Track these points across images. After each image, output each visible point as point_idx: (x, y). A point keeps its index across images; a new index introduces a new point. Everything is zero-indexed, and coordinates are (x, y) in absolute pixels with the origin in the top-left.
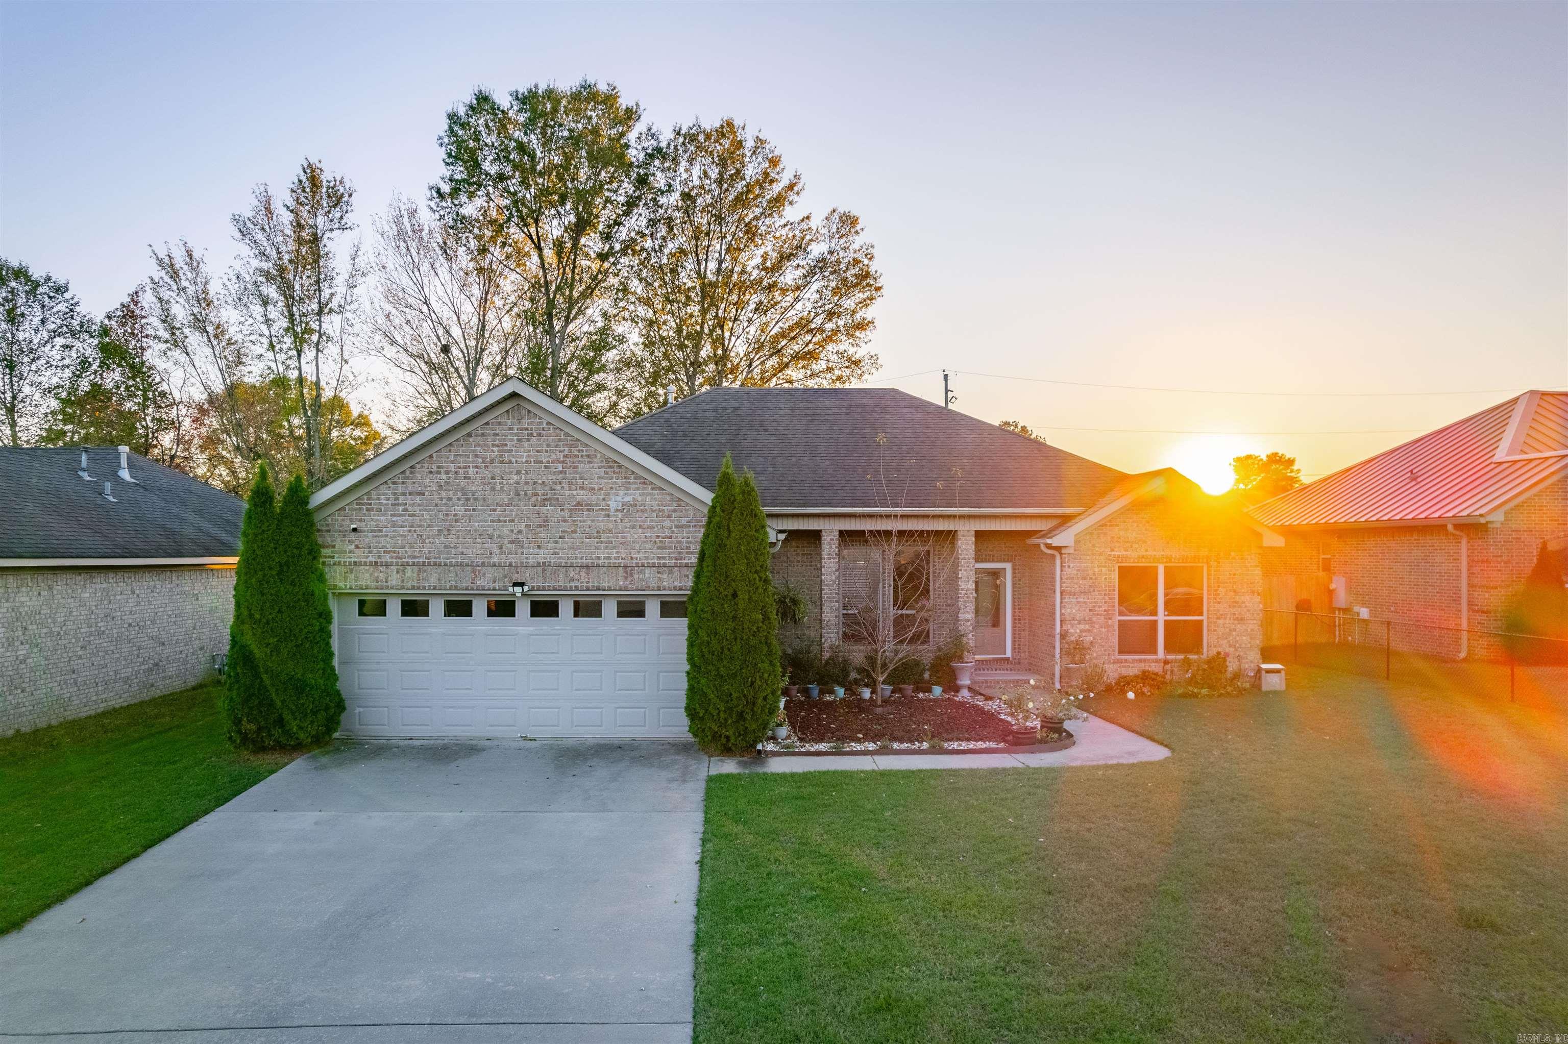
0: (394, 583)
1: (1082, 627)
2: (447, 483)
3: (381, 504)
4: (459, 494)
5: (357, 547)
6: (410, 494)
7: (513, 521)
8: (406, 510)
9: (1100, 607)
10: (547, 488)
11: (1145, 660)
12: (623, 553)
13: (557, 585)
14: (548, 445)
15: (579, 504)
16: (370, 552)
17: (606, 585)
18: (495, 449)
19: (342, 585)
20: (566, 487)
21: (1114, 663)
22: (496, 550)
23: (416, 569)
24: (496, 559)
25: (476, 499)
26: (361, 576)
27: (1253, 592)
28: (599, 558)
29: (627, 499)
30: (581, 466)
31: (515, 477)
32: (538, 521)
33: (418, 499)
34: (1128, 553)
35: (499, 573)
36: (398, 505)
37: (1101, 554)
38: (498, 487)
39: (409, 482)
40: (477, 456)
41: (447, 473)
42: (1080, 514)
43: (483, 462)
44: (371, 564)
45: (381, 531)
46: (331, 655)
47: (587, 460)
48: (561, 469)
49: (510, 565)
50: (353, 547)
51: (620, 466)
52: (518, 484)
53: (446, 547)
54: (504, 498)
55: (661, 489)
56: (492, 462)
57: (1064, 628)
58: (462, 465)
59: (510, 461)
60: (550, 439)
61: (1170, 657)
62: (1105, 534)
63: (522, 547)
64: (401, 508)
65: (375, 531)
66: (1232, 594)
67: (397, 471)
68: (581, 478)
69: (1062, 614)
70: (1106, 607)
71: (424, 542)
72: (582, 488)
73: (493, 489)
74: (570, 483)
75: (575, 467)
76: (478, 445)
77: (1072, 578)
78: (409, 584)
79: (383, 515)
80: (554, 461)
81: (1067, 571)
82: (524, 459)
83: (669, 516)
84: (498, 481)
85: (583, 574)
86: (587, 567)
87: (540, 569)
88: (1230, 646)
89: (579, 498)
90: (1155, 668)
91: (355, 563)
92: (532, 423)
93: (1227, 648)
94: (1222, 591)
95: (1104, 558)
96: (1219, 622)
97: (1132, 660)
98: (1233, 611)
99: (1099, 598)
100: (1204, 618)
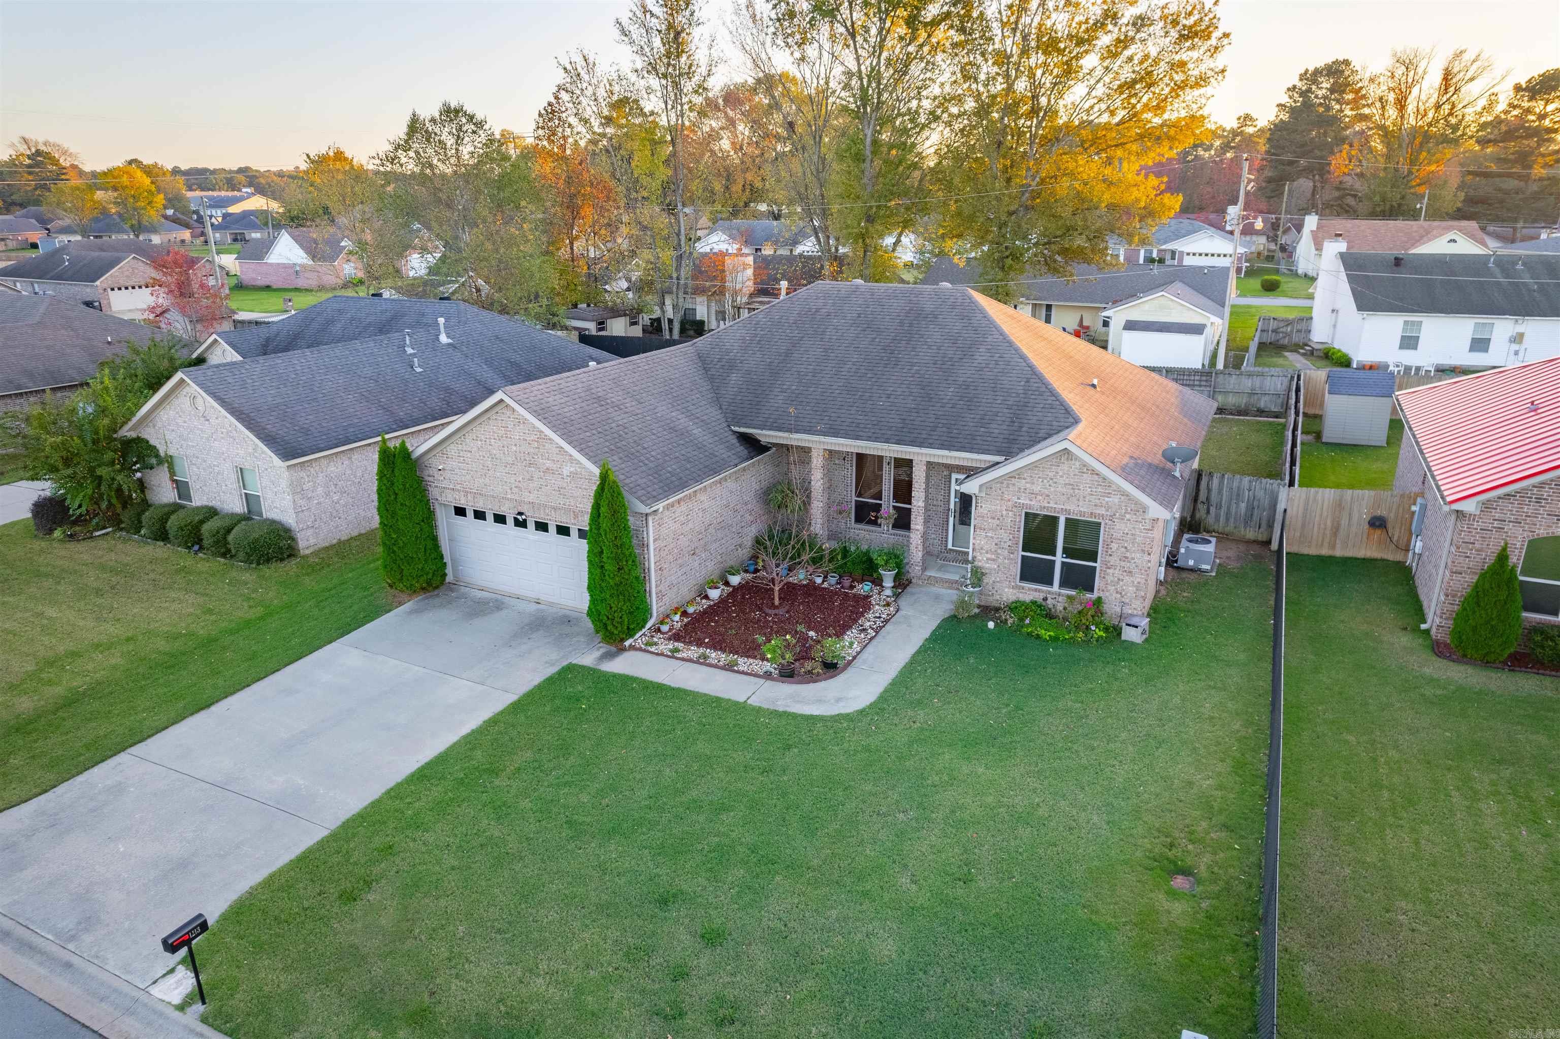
0: (468, 500)
1: (989, 556)
2: (482, 446)
3: (451, 454)
4: (488, 454)
6: (465, 450)
7: (516, 474)
8: (464, 460)
9: (1005, 542)
10: (530, 456)
11: (1040, 591)
12: (572, 503)
14: (529, 430)
15: (548, 469)
16: (451, 482)
18: (502, 428)
19: (441, 497)
20: (540, 457)
21: (1013, 588)
22: (509, 491)
23: (472, 495)
24: (509, 497)
25: (496, 459)
26: (448, 495)
27: (1143, 551)
28: (560, 504)
29: (572, 469)
30: (546, 445)
31: (514, 448)
32: (528, 477)
33: (469, 454)
34: (1032, 503)
35: (512, 505)
36: (461, 456)
37: (1009, 500)
38: (506, 453)
39: (464, 443)
40: (494, 432)
41: (481, 441)
43: (497, 436)
44: (452, 489)
45: (454, 471)
48: (536, 445)
49: (516, 501)
50: (443, 478)
52: (515, 452)
53: (485, 485)
54: (510, 460)
56: (502, 436)
58: (487, 436)
59: (510, 437)
61: (1064, 591)
62: (1014, 485)
63: (522, 491)
64: (462, 458)
65: (452, 471)
66: (1123, 549)
67: (457, 436)
68: (547, 453)
69: (974, 544)
70: (1009, 543)
71: (475, 480)
72: (548, 459)
73: (504, 453)
74: (542, 455)
75: (543, 445)
77: (984, 517)
79: (455, 462)
81: (980, 510)
84: (506, 449)
85: (553, 512)
86: (554, 509)
87: (531, 506)
88: (1117, 592)
89: (547, 465)
90: (1048, 600)
91: (445, 487)
93: (1115, 595)
94: (1114, 546)
95: (1010, 503)
96: (1110, 571)
97: (1029, 589)
98: (1123, 564)
99: (1005, 536)
100: (1098, 565)
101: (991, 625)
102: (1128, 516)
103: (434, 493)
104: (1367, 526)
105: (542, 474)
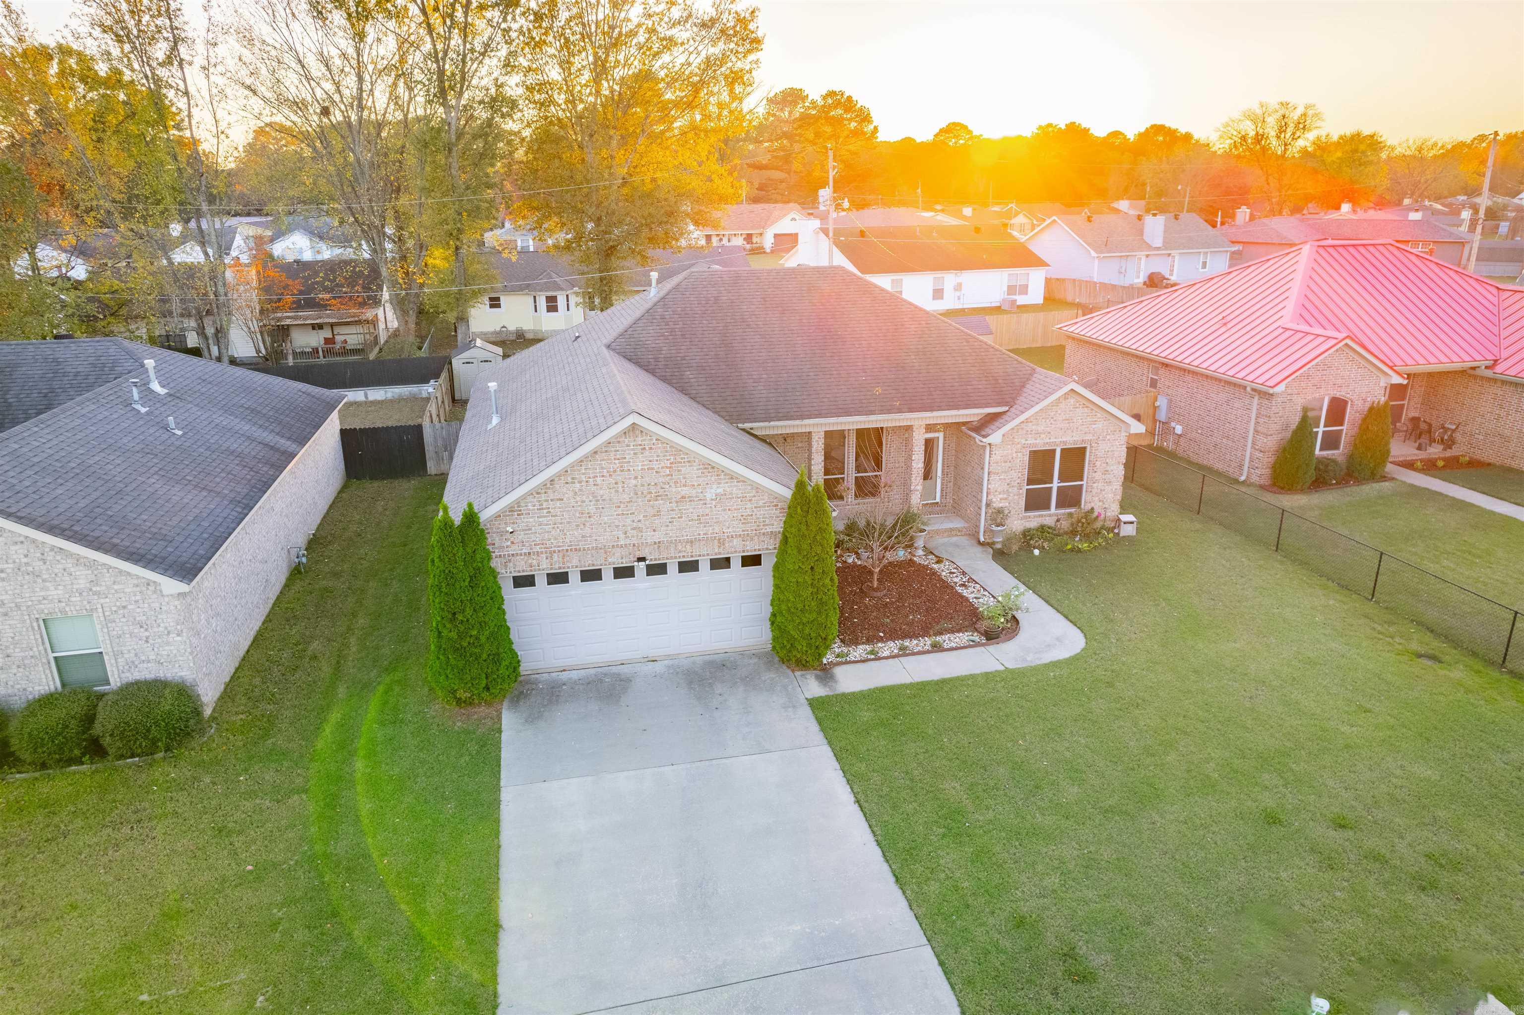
0: (545, 566)
1: (1001, 496)
2: (580, 490)
3: (529, 510)
4: (591, 498)
5: (512, 543)
6: (552, 500)
7: (633, 513)
8: (549, 512)
9: (1015, 481)
10: (659, 487)
11: (1042, 516)
12: (717, 530)
13: (669, 556)
14: (658, 456)
15: (683, 497)
16: (523, 546)
17: (705, 553)
18: (617, 461)
19: (503, 571)
20: (673, 485)
22: (622, 536)
23: (561, 554)
24: (622, 542)
25: (604, 500)
26: (518, 563)
27: (1119, 463)
28: (699, 534)
29: (720, 491)
30: (683, 469)
31: (634, 482)
32: (652, 512)
33: (558, 504)
34: (1036, 441)
35: (624, 552)
36: (542, 509)
37: (1018, 443)
38: (621, 490)
39: (550, 491)
40: (602, 468)
41: (580, 482)
43: (608, 472)
44: (525, 554)
45: (530, 529)
47: (688, 464)
48: (668, 472)
49: (634, 545)
50: (509, 543)
51: (713, 468)
52: (636, 486)
53: (583, 537)
54: (626, 497)
55: (744, 482)
56: (615, 471)
57: (990, 498)
58: (591, 476)
59: (629, 470)
60: (659, 451)
61: (1059, 512)
63: (641, 532)
64: (545, 511)
65: (526, 530)
66: (1105, 465)
68: (684, 478)
69: (988, 489)
70: (1018, 480)
71: (565, 534)
72: (685, 486)
73: (617, 491)
74: (676, 482)
75: (679, 471)
76: (603, 460)
77: (997, 463)
78: (557, 566)
79: (531, 518)
80: (663, 468)
81: (994, 457)
82: (640, 468)
83: (750, 500)
84: (620, 485)
85: (688, 547)
86: (692, 542)
87: (656, 546)
88: (1099, 500)
89: (683, 493)
90: (1049, 521)
91: (513, 555)
92: (644, 440)
93: (1099, 504)
94: (1098, 463)
95: (1019, 446)
96: (1095, 485)
97: (1034, 517)
98: (1104, 477)
99: (1014, 475)
100: (1084, 483)
102: (1108, 437)
105: (674, 505)
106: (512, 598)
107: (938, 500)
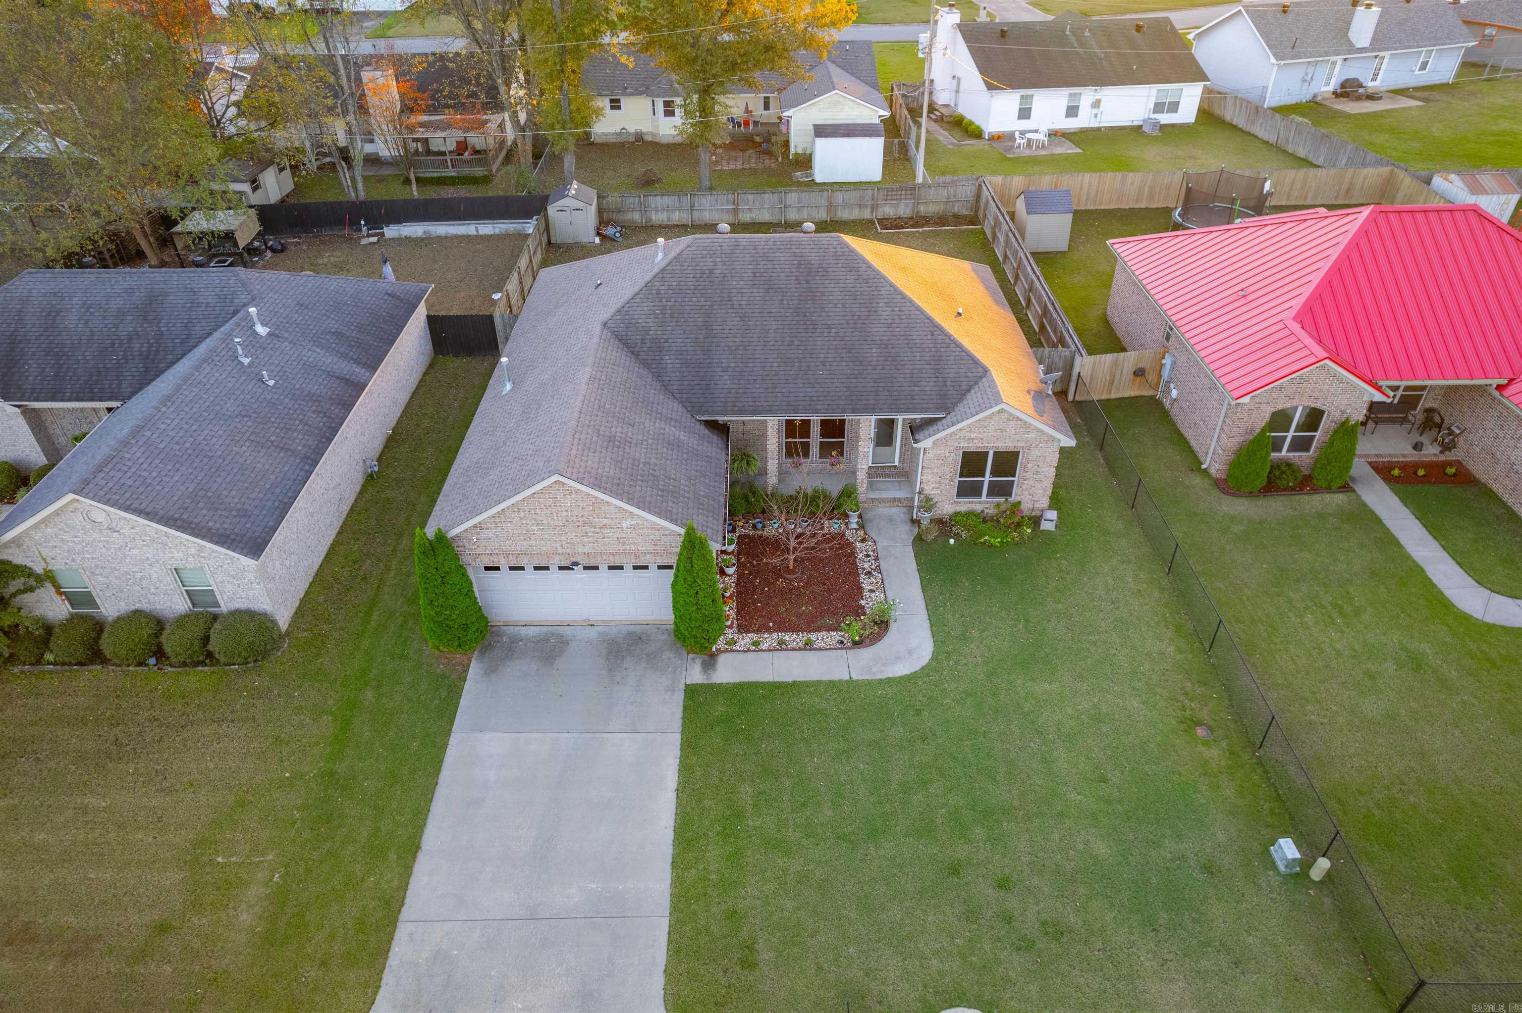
0: (503, 562)
1: (933, 486)
2: (525, 517)
3: (489, 527)
4: (533, 522)
5: (478, 545)
6: (504, 523)
7: (567, 534)
8: (503, 529)
9: (946, 474)
10: (585, 519)
11: (972, 502)
12: (632, 548)
13: (597, 562)
15: (604, 525)
16: (486, 548)
17: (625, 561)
19: (472, 563)
21: (952, 504)
22: (559, 547)
23: (514, 556)
24: (559, 552)
25: (543, 524)
26: (483, 558)
28: (621, 551)
29: (632, 523)
30: (603, 509)
31: (565, 513)
32: (581, 534)
33: (509, 524)
34: (969, 445)
35: (562, 557)
36: (498, 526)
37: (952, 445)
38: (555, 518)
39: (502, 516)
40: (540, 504)
41: (525, 512)
42: (940, 419)
44: (488, 554)
45: (491, 538)
46: (476, 598)
49: (571, 554)
50: (476, 545)
51: (627, 509)
54: (560, 523)
57: (922, 486)
58: (532, 508)
59: (561, 507)
61: (990, 500)
62: (956, 434)
63: (574, 546)
64: (500, 529)
65: (488, 540)
66: (1036, 467)
68: (604, 515)
69: (921, 479)
70: (949, 474)
72: (605, 518)
73: (553, 519)
74: (598, 516)
77: (930, 461)
78: (512, 562)
79: (491, 531)
81: (927, 457)
84: (555, 515)
85: (611, 557)
86: (614, 554)
87: (585, 556)
88: (1031, 495)
89: (604, 523)
90: (978, 508)
91: (479, 553)
93: (1028, 497)
94: (1029, 466)
95: (952, 448)
96: (1026, 482)
97: (964, 502)
98: (1035, 476)
99: (947, 470)
100: (1016, 479)
101: (952, 541)
102: (1041, 445)
103: (465, 559)
104: (1132, 376)
105: (598, 530)
106: (479, 580)
107: (896, 463)
